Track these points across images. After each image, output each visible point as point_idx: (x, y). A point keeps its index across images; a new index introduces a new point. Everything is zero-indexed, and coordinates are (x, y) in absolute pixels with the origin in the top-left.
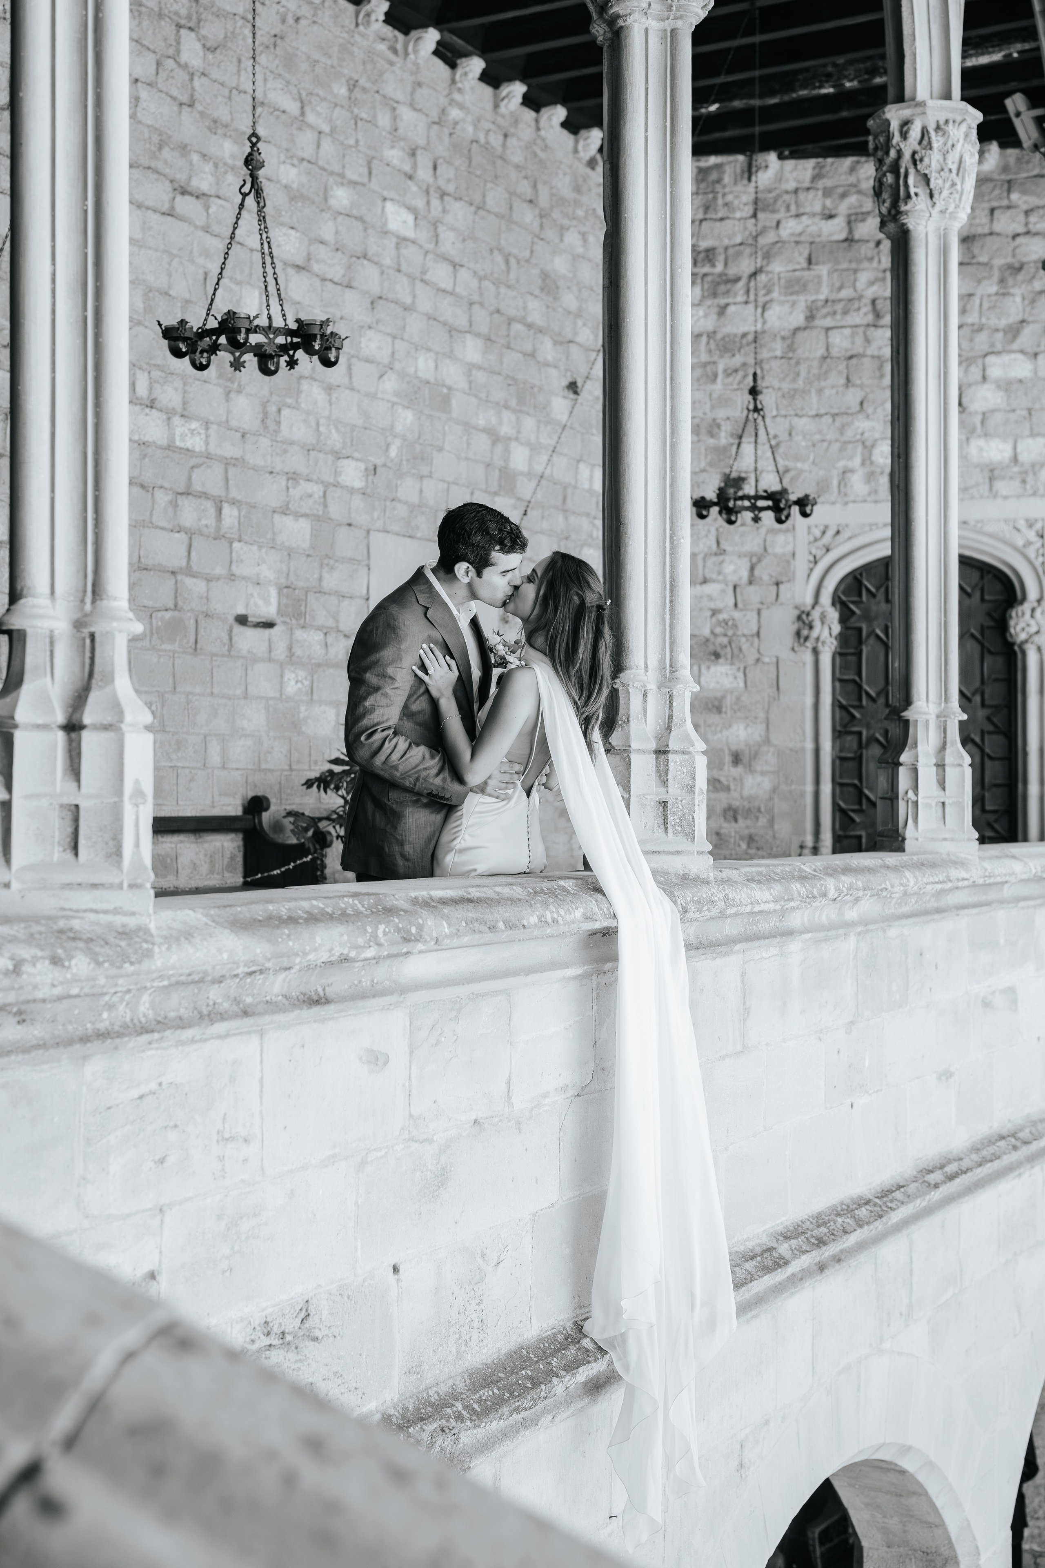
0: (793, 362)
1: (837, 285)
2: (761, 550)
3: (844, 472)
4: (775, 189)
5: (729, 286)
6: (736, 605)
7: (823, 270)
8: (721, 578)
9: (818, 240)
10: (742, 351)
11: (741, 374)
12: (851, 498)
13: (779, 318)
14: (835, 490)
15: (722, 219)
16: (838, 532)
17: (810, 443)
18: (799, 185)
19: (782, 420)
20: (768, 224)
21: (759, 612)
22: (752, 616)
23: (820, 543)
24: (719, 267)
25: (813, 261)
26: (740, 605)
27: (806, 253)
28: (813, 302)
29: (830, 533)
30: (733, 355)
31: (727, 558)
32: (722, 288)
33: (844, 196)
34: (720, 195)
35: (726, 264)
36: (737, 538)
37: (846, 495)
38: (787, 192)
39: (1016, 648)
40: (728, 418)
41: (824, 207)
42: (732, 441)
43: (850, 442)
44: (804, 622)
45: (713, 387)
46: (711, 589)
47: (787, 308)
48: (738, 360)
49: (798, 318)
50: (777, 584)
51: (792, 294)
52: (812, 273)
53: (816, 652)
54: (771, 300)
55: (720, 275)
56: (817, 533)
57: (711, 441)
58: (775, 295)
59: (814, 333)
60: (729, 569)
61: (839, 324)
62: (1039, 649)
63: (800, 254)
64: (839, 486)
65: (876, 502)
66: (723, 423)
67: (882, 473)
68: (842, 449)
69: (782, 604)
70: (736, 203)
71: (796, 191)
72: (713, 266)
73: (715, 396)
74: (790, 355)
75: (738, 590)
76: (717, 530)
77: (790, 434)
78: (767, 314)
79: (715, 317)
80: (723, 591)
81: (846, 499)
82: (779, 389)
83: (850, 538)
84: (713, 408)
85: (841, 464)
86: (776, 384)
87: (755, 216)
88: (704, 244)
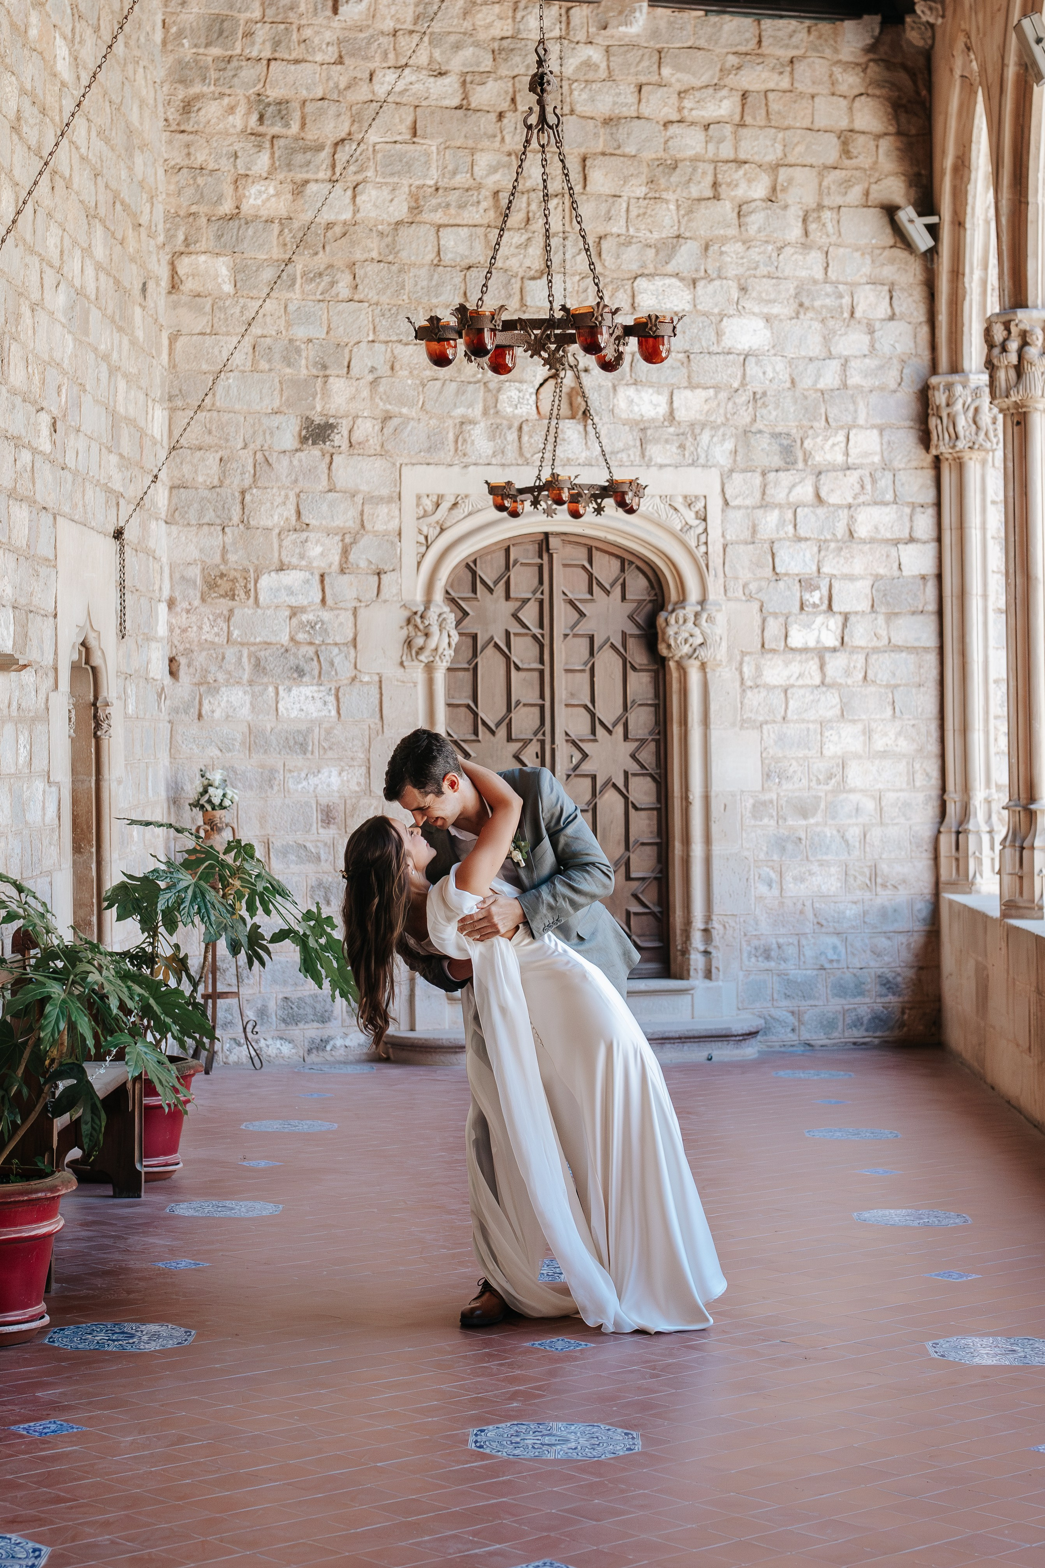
0: (394, 268)
1: (450, 168)
2: (358, 526)
3: (462, 423)
4: (368, 26)
5: (309, 155)
6: (323, 601)
7: (432, 145)
8: (304, 563)
9: (424, 103)
10: (327, 248)
11: (327, 279)
12: (473, 459)
13: (375, 205)
14: (452, 447)
15: (297, 62)
16: (455, 505)
17: (418, 382)
18: (398, 26)
19: (383, 347)
20: (359, 76)
21: (355, 611)
22: (346, 617)
23: (433, 519)
24: (295, 128)
25: (419, 132)
26: (329, 601)
27: (409, 121)
28: (418, 187)
29: (445, 505)
30: (316, 254)
31: (312, 535)
32: (299, 158)
33: (457, 47)
34: (294, 27)
35: (303, 125)
36: (325, 507)
37: (465, 455)
38: (382, 33)
39: (672, 664)
40: (310, 341)
41: (431, 60)
42: (315, 372)
43: (469, 383)
44: (416, 626)
45: (291, 295)
46: (291, 578)
47: (385, 193)
48: (322, 260)
49: (400, 209)
50: (379, 574)
51: (392, 174)
52: (418, 148)
53: (429, 668)
54: (364, 181)
55: (296, 139)
56: (428, 504)
57: (288, 370)
58: (370, 173)
59: (423, 229)
60: (315, 551)
61: (452, 222)
62: (703, 666)
63: (401, 121)
64: (456, 442)
65: (503, 465)
66: (303, 346)
67: (510, 428)
68: (459, 392)
69: (385, 601)
70: (316, 41)
71: (395, 33)
72: (287, 125)
73: (291, 308)
74: (390, 258)
75: (327, 580)
76: (298, 496)
77: (392, 368)
78: (358, 199)
79: (289, 196)
80: (307, 581)
81: (465, 460)
82: (377, 304)
83: (470, 514)
84: (289, 325)
85: (459, 411)
86: (373, 296)
87: (340, 61)
88: (273, 94)
